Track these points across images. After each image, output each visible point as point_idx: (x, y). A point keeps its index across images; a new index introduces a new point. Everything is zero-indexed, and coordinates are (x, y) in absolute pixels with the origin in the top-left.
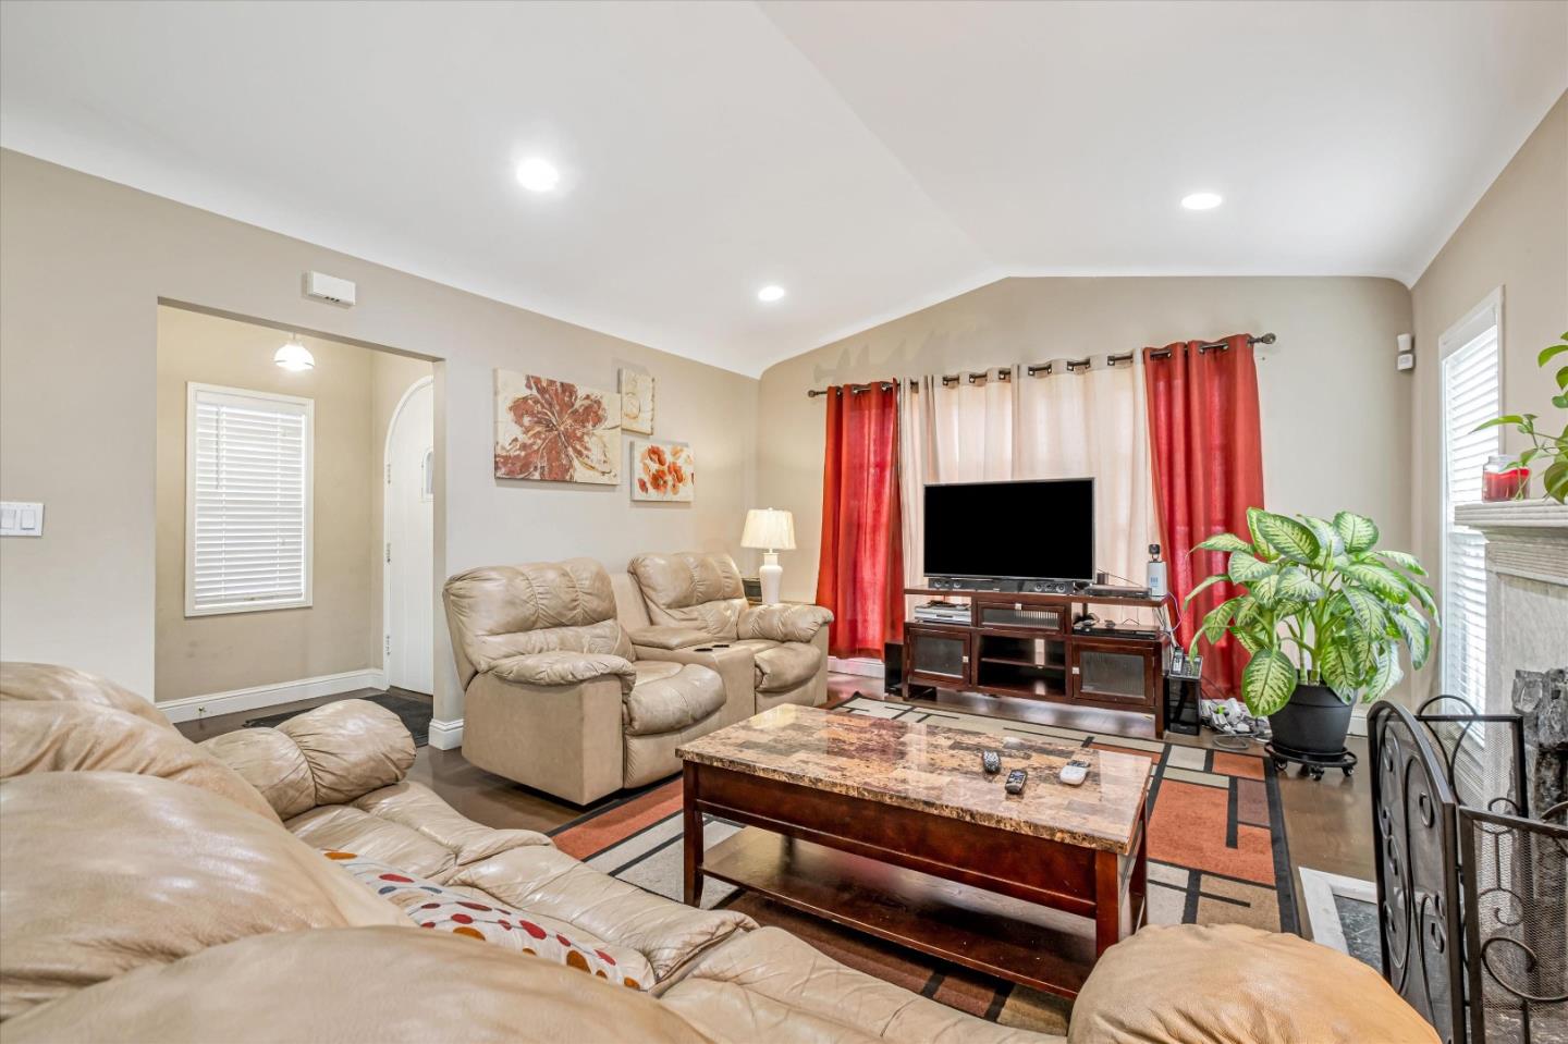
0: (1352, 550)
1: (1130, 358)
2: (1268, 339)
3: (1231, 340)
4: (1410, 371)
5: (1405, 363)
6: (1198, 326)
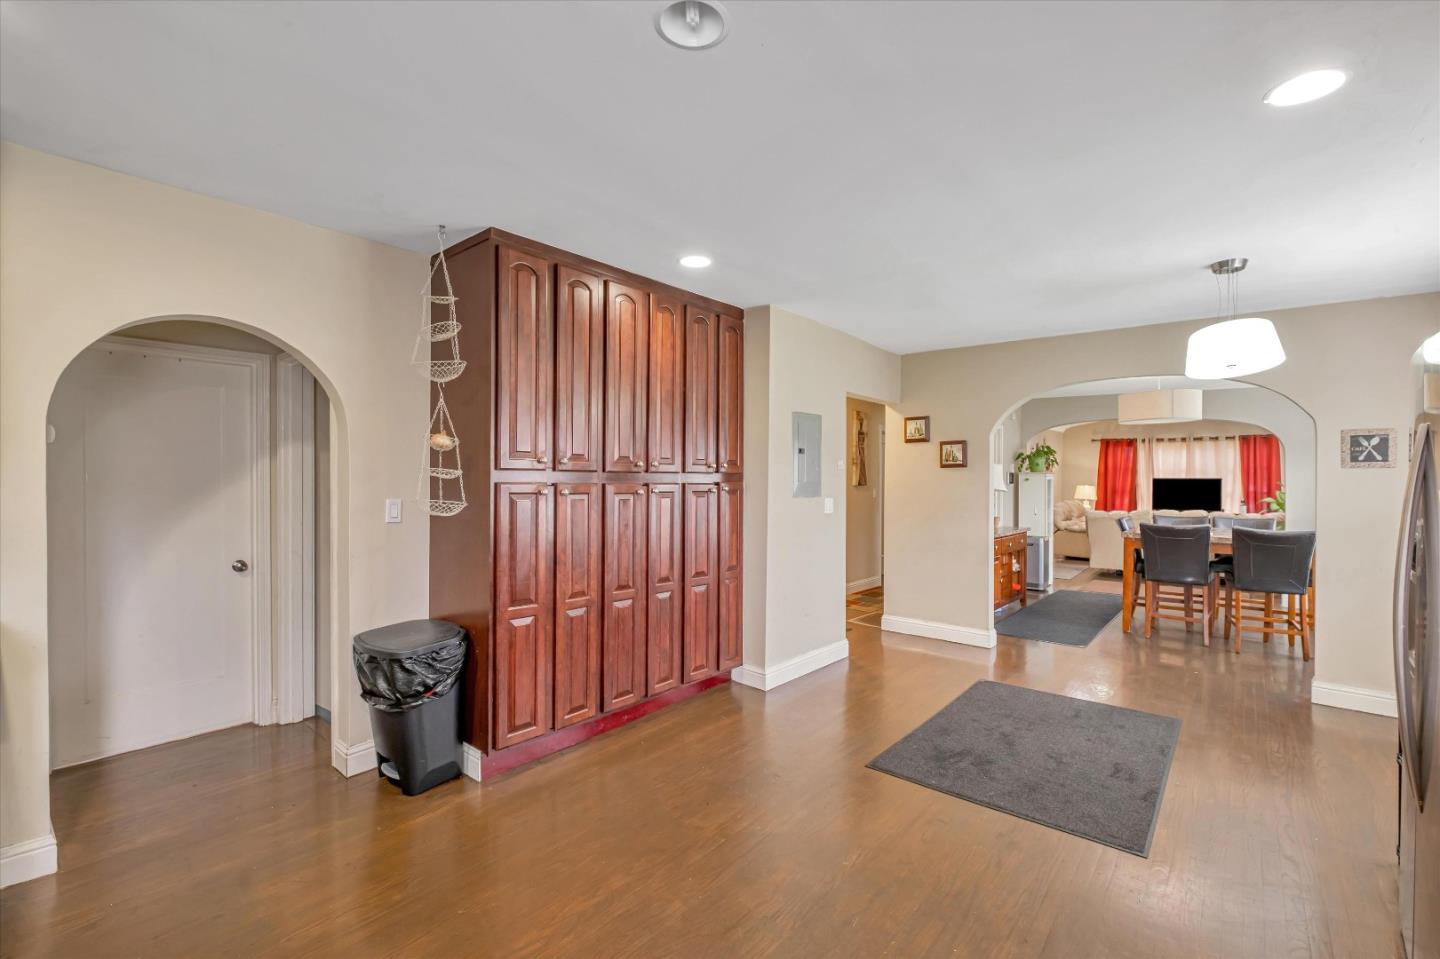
3: (1271, 436)
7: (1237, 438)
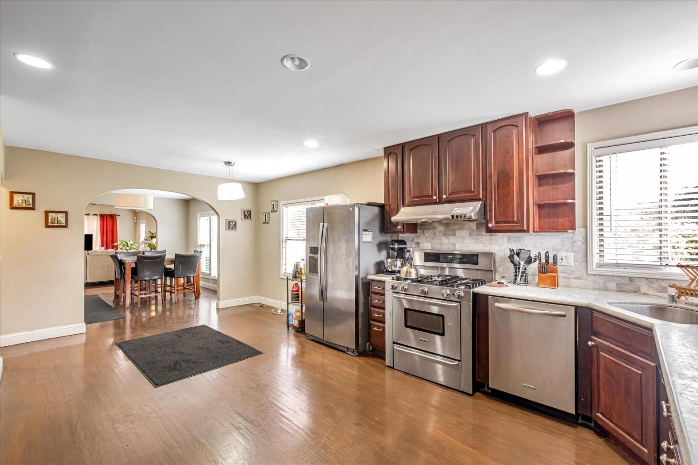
0: (131, 245)
1: (97, 215)
2: (119, 215)
3: (114, 215)
4: (136, 222)
5: (136, 221)
6: (107, 212)
7: (99, 215)
